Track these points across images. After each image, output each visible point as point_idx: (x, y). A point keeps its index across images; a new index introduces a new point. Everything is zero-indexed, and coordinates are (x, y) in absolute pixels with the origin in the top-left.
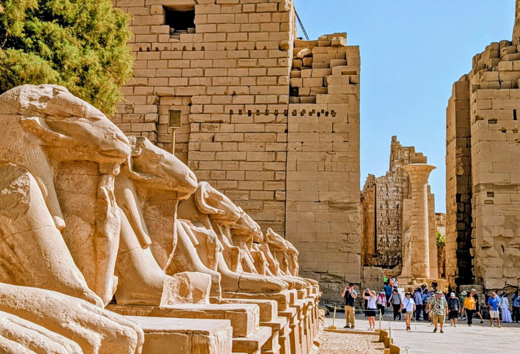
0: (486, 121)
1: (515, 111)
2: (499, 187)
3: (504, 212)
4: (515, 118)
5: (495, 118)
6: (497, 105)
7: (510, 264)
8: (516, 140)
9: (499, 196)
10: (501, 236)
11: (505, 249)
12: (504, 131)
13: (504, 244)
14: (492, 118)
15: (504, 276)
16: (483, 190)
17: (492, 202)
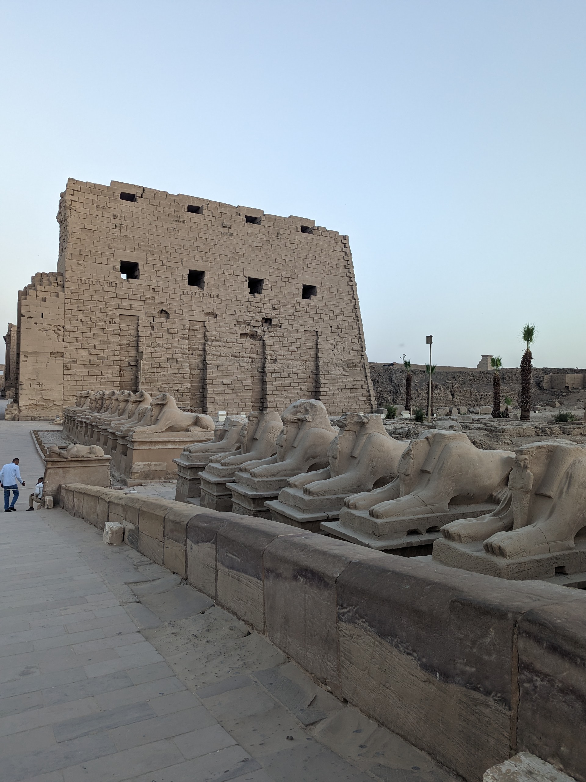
0: (26, 318)
1: (42, 314)
2: (31, 353)
3: (32, 366)
4: (42, 317)
5: (32, 316)
6: (33, 309)
7: (34, 393)
8: (42, 329)
9: (30, 359)
10: (30, 378)
11: (32, 385)
12: (36, 324)
13: (31, 383)
14: (30, 316)
15: (29, 399)
16: (22, 355)
17: (26, 361)
